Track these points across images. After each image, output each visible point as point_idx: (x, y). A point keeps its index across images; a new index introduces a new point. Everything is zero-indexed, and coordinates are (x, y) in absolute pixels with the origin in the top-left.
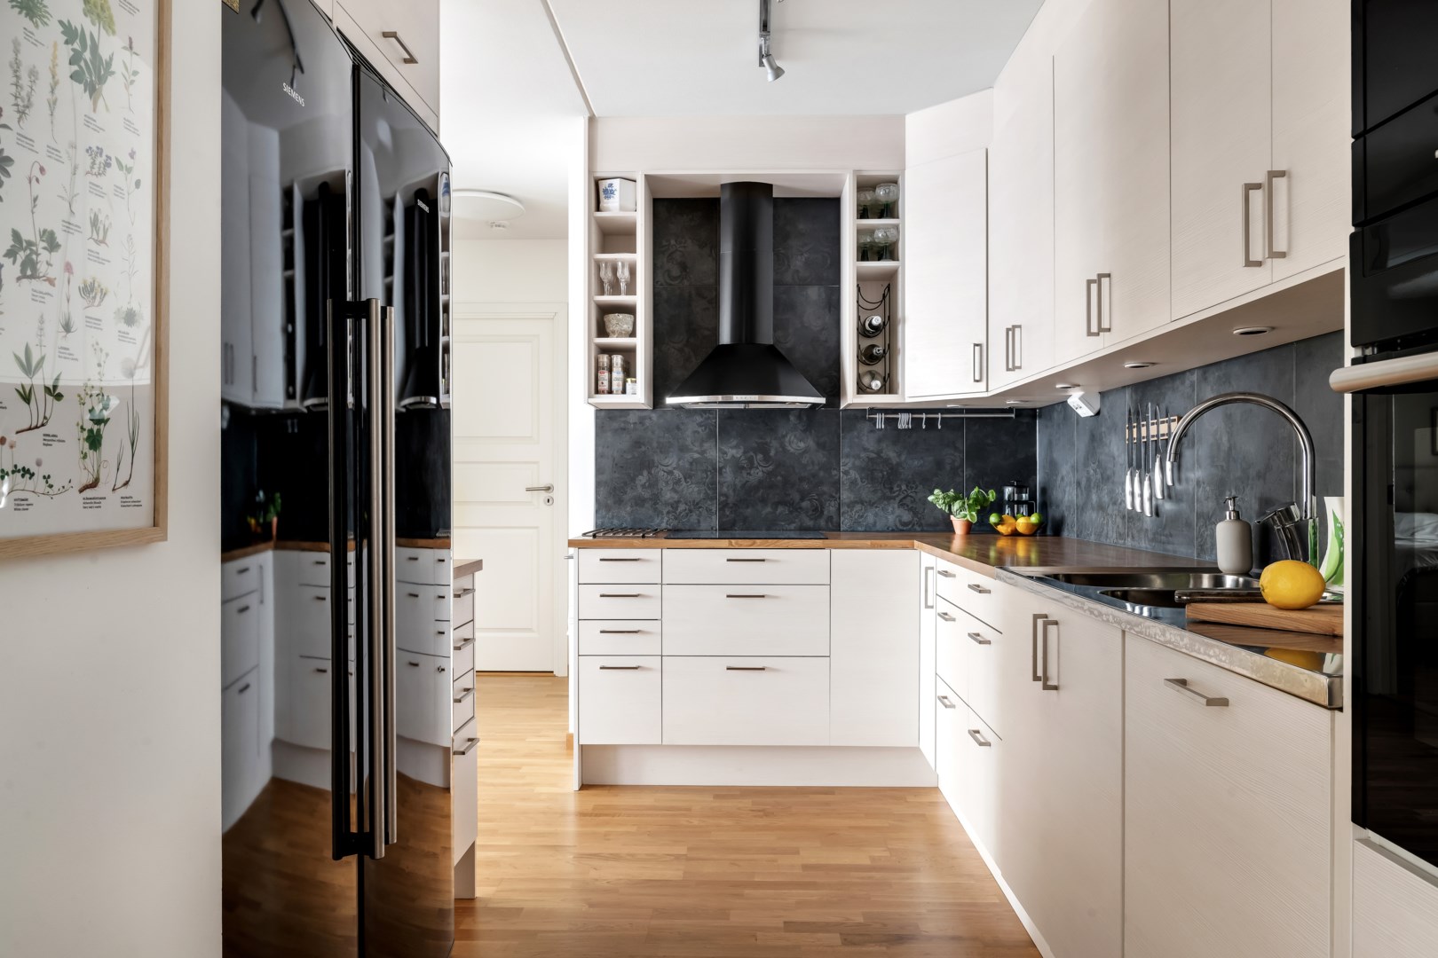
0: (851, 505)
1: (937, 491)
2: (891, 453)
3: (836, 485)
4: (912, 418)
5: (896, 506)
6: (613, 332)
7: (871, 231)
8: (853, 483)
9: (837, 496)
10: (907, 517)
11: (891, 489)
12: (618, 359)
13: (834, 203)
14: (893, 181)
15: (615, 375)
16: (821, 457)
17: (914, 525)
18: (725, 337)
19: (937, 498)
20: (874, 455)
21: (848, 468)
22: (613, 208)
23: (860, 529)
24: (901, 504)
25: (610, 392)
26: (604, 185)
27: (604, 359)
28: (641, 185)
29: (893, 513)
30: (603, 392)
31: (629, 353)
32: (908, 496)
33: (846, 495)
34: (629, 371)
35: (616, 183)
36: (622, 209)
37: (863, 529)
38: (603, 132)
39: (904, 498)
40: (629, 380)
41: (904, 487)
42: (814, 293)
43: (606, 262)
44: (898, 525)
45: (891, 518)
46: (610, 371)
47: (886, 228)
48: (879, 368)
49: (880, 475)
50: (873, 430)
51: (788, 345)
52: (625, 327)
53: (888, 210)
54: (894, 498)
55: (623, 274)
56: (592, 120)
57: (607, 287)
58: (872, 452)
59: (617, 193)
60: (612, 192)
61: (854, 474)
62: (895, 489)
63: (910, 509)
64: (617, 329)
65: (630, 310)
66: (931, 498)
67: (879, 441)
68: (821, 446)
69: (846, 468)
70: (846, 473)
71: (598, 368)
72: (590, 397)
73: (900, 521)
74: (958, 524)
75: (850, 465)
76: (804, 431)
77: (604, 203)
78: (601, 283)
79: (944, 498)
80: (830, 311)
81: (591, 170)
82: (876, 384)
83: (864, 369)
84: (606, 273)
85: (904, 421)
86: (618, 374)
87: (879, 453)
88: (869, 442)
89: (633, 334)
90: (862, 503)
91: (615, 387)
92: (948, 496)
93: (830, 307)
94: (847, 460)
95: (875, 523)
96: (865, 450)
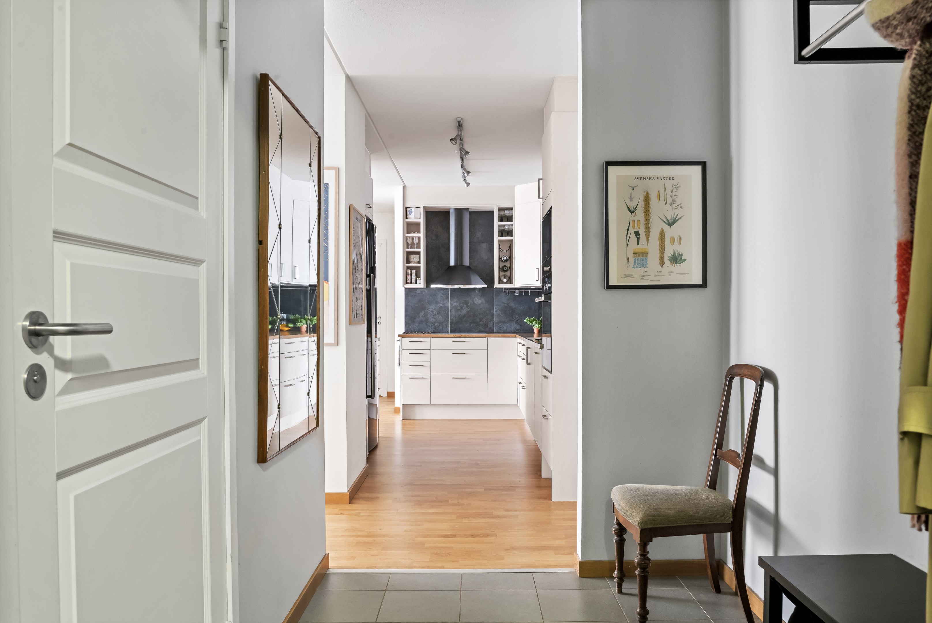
0: (498, 323)
1: (527, 318)
2: (512, 304)
3: (493, 315)
4: (519, 292)
5: (514, 323)
6: (412, 262)
7: (504, 226)
8: (499, 315)
9: (493, 320)
10: (518, 327)
11: (513, 317)
12: (414, 271)
13: (492, 212)
14: (511, 209)
15: (413, 277)
16: (487, 305)
17: (521, 330)
18: (452, 263)
19: (527, 320)
20: (506, 305)
21: (497, 310)
22: (412, 218)
23: (501, 332)
24: (516, 323)
25: (411, 283)
26: (409, 209)
27: (409, 271)
28: (422, 210)
29: (513, 326)
30: (409, 283)
31: (418, 269)
32: (518, 320)
33: (496, 320)
34: (418, 275)
35: (413, 209)
36: (415, 218)
37: (502, 332)
38: (408, 191)
39: (517, 320)
40: (418, 278)
41: (517, 317)
42: (484, 246)
43: (410, 237)
44: (515, 330)
45: (512, 328)
46: (411, 275)
47: (509, 225)
48: (508, 273)
49: (509, 312)
50: (506, 296)
51: (475, 265)
52: (416, 260)
53: (510, 219)
54: (513, 320)
55: (416, 241)
56: (405, 187)
57: (410, 245)
58: (506, 304)
59: (413, 212)
60: (412, 212)
61: (499, 312)
62: (514, 317)
63: (519, 325)
64: (413, 260)
65: (418, 253)
66: (525, 321)
67: (508, 300)
68: (487, 302)
69: (496, 310)
70: (496, 311)
71: (407, 275)
72: (404, 285)
73: (516, 329)
74: (536, 330)
75: (497, 308)
76: (481, 296)
77: (409, 216)
78: (407, 244)
79: (529, 320)
80: (490, 252)
81: (404, 205)
82: (505, 280)
83: (502, 273)
84: (410, 240)
85: (517, 293)
86: (414, 277)
87: (508, 304)
88: (505, 300)
89: (419, 262)
90: (502, 322)
91: (413, 281)
92: (531, 319)
93: (490, 251)
94: (496, 307)
95: (507, 329)
96: (503, 303)
